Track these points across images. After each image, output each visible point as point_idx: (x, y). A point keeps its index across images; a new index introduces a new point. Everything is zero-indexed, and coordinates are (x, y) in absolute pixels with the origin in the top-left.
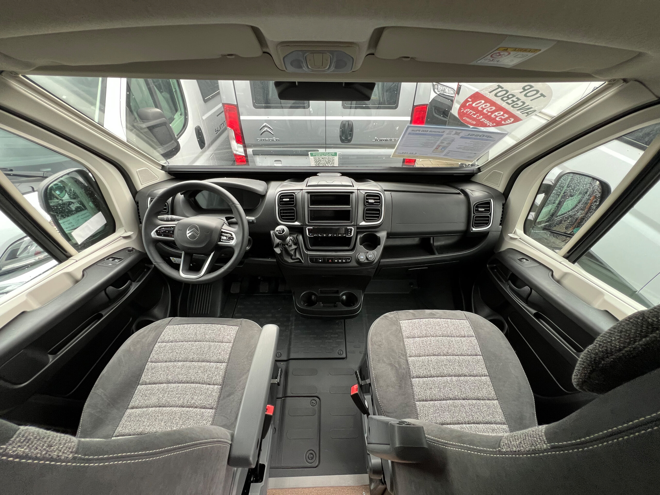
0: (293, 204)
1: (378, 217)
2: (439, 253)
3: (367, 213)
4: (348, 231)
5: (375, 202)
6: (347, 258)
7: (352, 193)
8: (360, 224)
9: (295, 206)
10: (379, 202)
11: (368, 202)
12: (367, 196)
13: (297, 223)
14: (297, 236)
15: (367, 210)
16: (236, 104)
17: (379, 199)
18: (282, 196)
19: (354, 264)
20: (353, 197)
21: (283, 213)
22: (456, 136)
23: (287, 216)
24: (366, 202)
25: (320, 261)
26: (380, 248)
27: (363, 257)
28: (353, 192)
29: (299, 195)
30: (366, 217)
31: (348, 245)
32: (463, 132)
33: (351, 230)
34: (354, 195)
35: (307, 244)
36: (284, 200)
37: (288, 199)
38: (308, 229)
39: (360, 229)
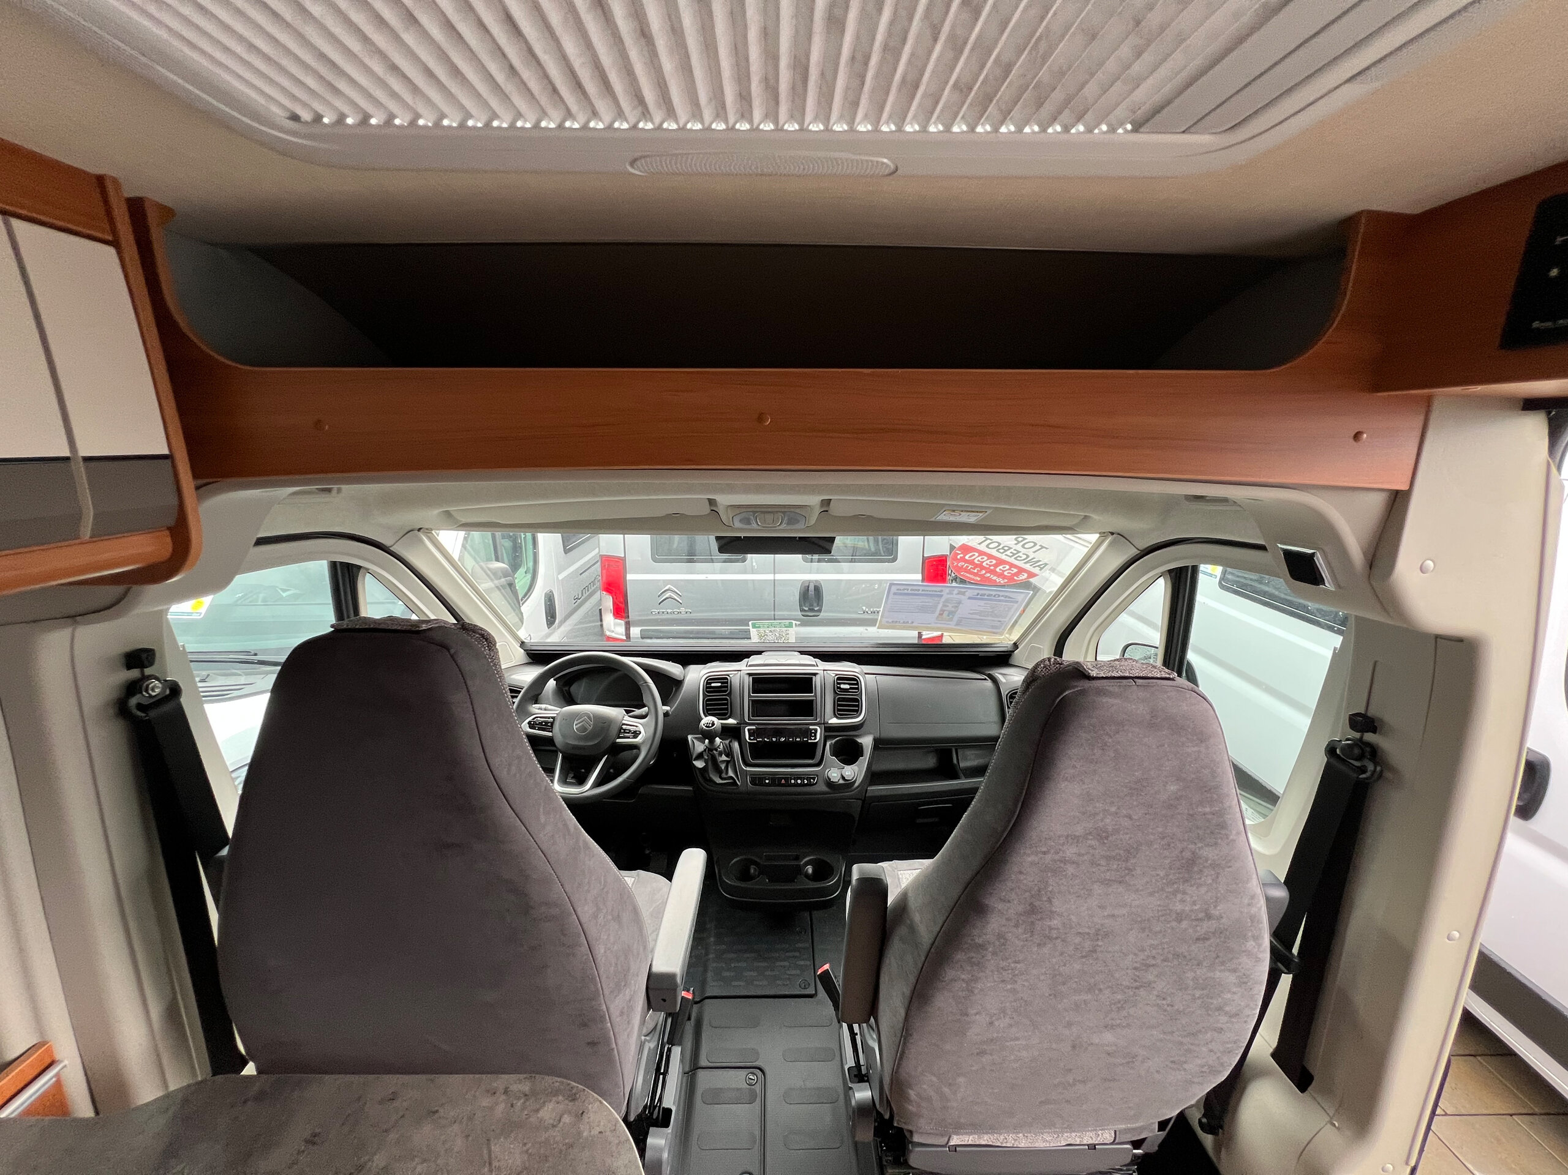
0: (725, 691)
1: (858, 711)
2: (967, 777)
3: (839, 705)
4: (811, 733)
5: (851, 688)
6: (809, 777)
7: (815, 674)
8: (830, 722)
9: (730, 694)
10: (857, 689)
11: (840, 688)
12: (839, 679)
13: (731, 721)
14: (730, 742)
15: (839, 700)
16: (623, 556)
17: (857, 684)
18: (709, 681)
19: (822, 787)
20: (817, 681)
21: (711, 705)
22: (962, 597)
23: (715, 709)
24: (837, 689)
25: (767, 781)
26: (864, 762)
27: (836, 775)
28: (817, 674)
29: (735, 680)
30: (839, 710)
31: (812, 758)
32: (969, 591)
33: (816, 730)
34: (818, 677)
35: (746, 756)
36: (713, 685)
37: (720, 684)
38: (749, 730)
39: (830, 730)
